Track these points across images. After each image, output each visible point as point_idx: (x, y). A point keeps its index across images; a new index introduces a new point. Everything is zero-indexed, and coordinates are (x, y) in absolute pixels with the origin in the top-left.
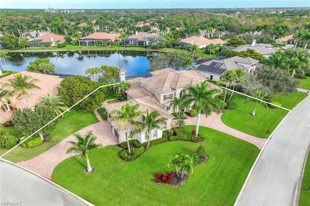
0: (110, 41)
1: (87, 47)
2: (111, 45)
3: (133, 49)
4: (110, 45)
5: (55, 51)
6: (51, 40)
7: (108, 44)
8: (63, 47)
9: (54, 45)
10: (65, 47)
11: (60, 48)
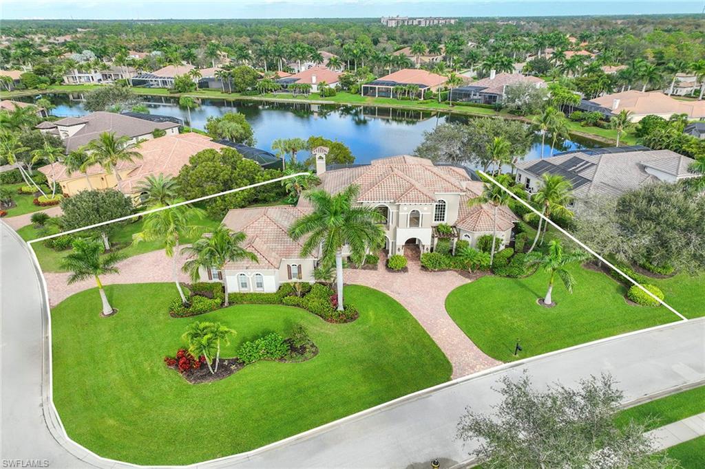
0: (423, 90)
1: (374, 99)
2: (424, 99)
3: (465, 111)
4: (422, 99)
5: (315, 102)
6: (312, 81)
7: (419, 95)
8: (330, 96)
9: (316, 91)
10: (335, 95)
11: (324, 98)
